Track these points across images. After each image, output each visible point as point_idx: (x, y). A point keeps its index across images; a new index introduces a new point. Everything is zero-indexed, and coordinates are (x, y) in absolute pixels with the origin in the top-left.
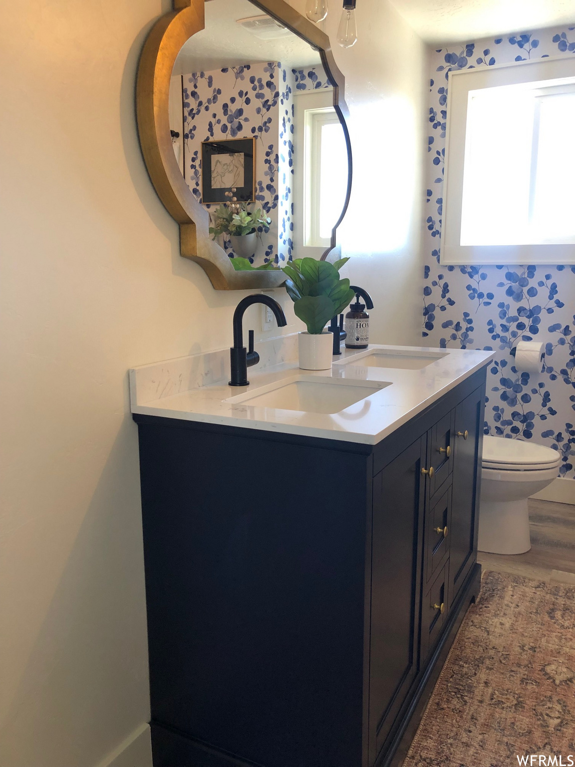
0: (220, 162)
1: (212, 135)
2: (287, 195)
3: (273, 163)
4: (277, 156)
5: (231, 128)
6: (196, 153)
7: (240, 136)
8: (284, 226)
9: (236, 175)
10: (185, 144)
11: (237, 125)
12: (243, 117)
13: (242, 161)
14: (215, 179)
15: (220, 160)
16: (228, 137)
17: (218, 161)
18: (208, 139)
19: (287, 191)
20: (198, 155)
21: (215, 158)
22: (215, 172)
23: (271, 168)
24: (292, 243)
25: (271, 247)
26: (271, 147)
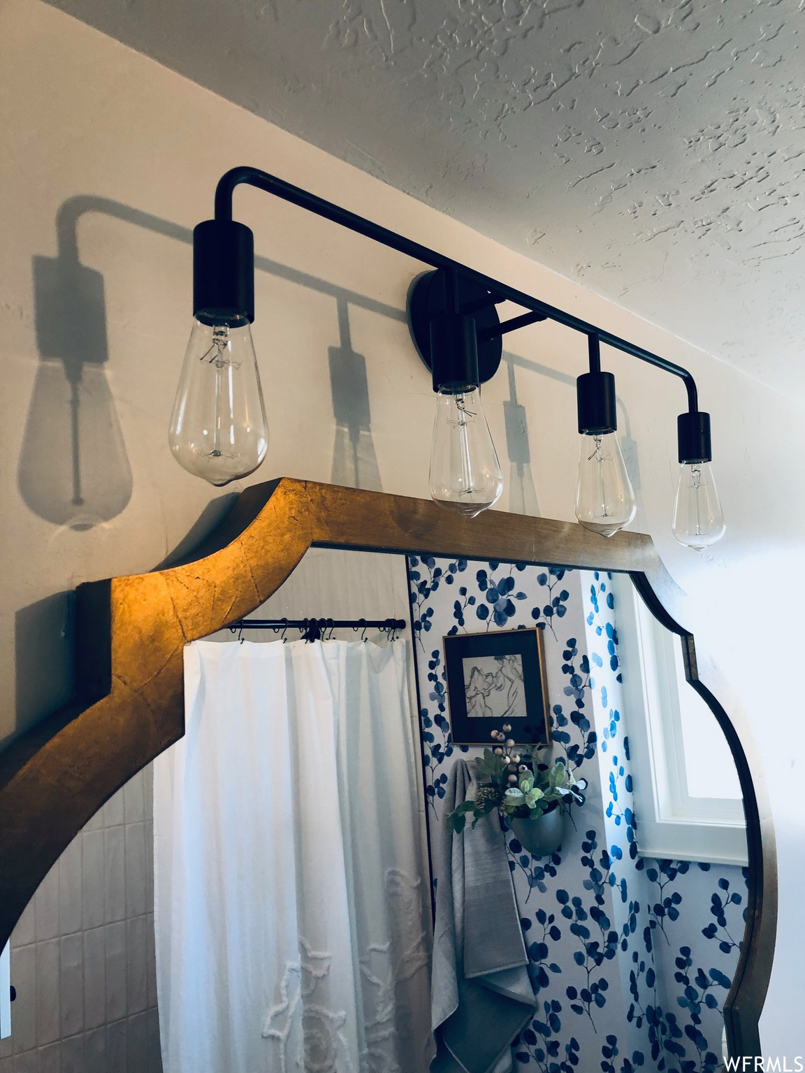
0: (479, 671)
1: (462, 623)
2: (613, 727)
3: (578, 671)
4: (585, 658)
5: (495, 610)
6: (435, 654)
7: (511, 624)
8: (613, 788)
9: (512, 692)
10: (417, 640)
11: (504, 606)
12: (514, 592)
13: (520, 669)
14: (473, 700)
15: (479, 668)
16: (489, 626)
17: (475, 669)
18: (455, 629)
19: (613, 719)
20: (439, 658)
21: (468, 664)
22: (472, 687)
23: (575, 681)
24: (633, 815)
25: (591, 835)
26: (572, 643)
